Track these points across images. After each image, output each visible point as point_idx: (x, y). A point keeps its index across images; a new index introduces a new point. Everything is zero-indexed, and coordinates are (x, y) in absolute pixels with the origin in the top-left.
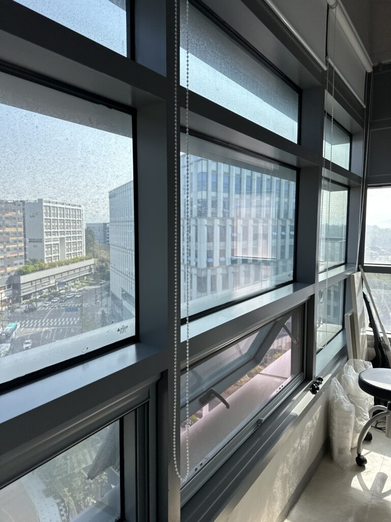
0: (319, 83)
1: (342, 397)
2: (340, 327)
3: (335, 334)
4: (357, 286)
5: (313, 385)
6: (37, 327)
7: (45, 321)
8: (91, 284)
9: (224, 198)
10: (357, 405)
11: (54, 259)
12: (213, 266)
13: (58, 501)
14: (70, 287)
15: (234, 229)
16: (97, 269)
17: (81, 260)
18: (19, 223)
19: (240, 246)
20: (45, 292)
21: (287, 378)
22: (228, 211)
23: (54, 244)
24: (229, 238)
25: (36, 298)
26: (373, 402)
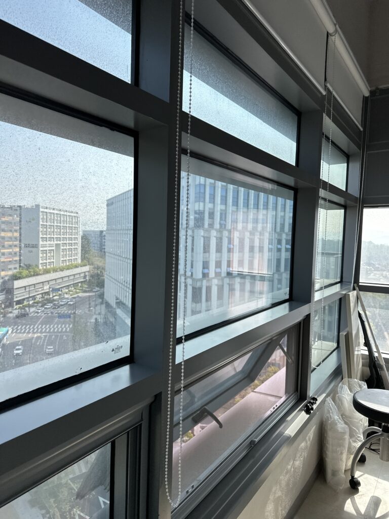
0: (318, 107)
1: (336, 417)
2: (335, 345)
3: (330, 352)
4: (352, 305)
5: (307, 405)
6: (29, 333)
7: (37, 328)
8: (85, 292)
9: (221, 210)
10: (351, 426)
11: (49, 265)
12: (208, 276)
13: (44, 512)
14: (64, 293)
15: (230, 241)
16: (92, 276)
17: (76, 267)
18: (15, 227)
19: (236, 257)
20: (39, 298)
21: (282, 397)
22: (225, 223)
23: (49, 250)
24: (225, 249)
25: (29, 304)
26: (368, 422)
